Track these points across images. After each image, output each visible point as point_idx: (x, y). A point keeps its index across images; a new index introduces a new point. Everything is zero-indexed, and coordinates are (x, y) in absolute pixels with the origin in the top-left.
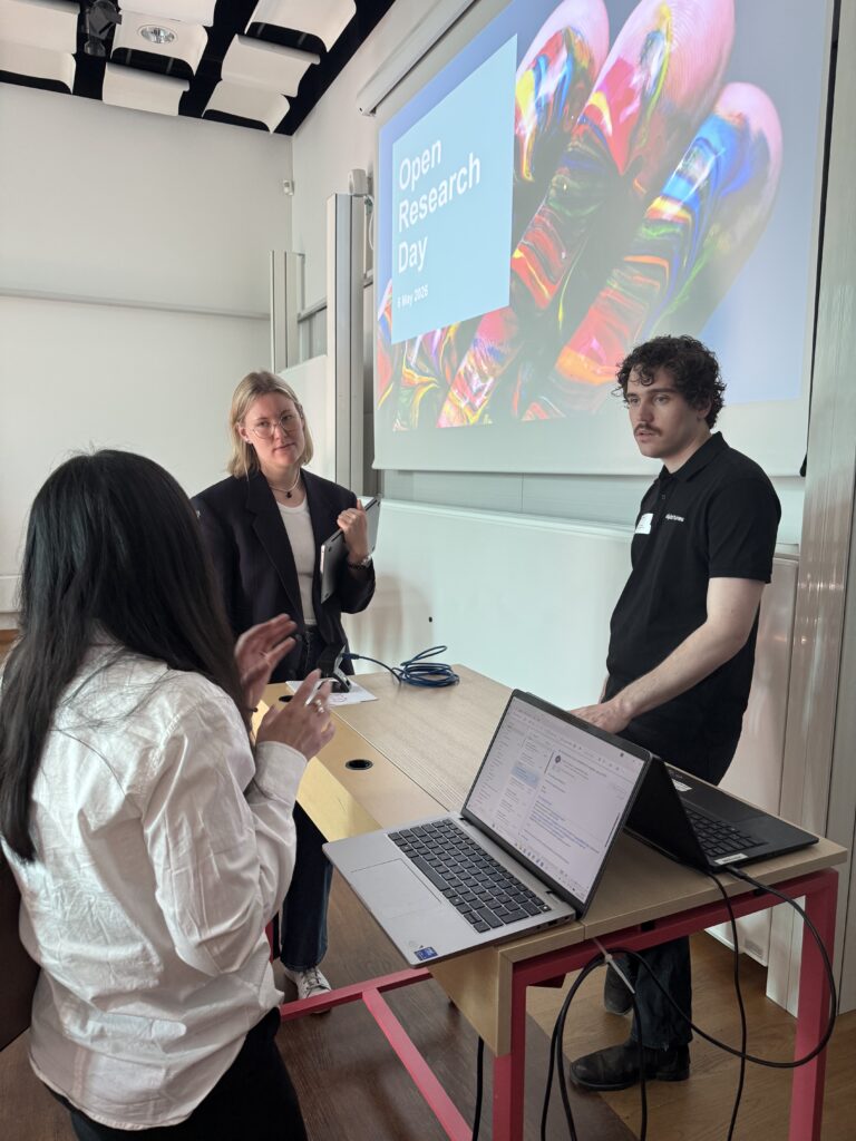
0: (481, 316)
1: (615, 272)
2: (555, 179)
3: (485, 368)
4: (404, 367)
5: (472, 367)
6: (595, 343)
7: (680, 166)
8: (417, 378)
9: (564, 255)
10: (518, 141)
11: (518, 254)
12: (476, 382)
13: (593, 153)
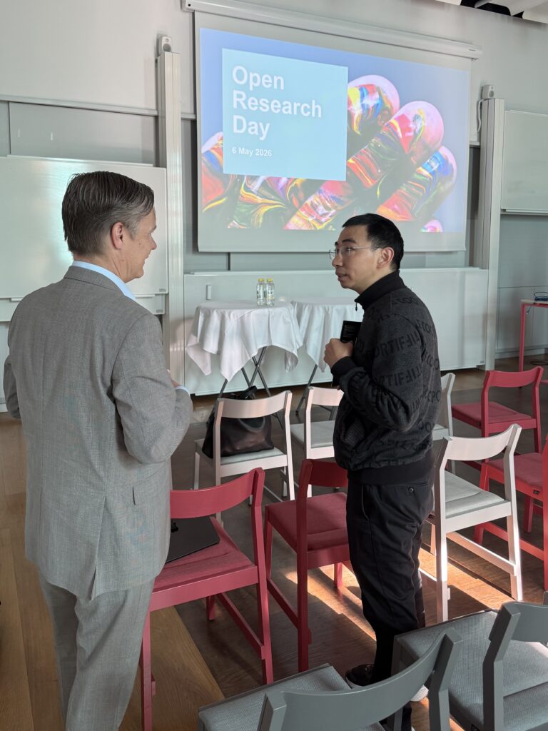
0: (324, 181)
1: (404, 185)
2: (373, 140)
3: (328, 204)
4: (242, 190)
5: (317, 202)
6: (396, 207)
7: (428, 161)
8: (259, 200)
9: (379, 171)
10: (350, 116)
11: (351, 161)
12: (321, 210)
13: (392, 139)
